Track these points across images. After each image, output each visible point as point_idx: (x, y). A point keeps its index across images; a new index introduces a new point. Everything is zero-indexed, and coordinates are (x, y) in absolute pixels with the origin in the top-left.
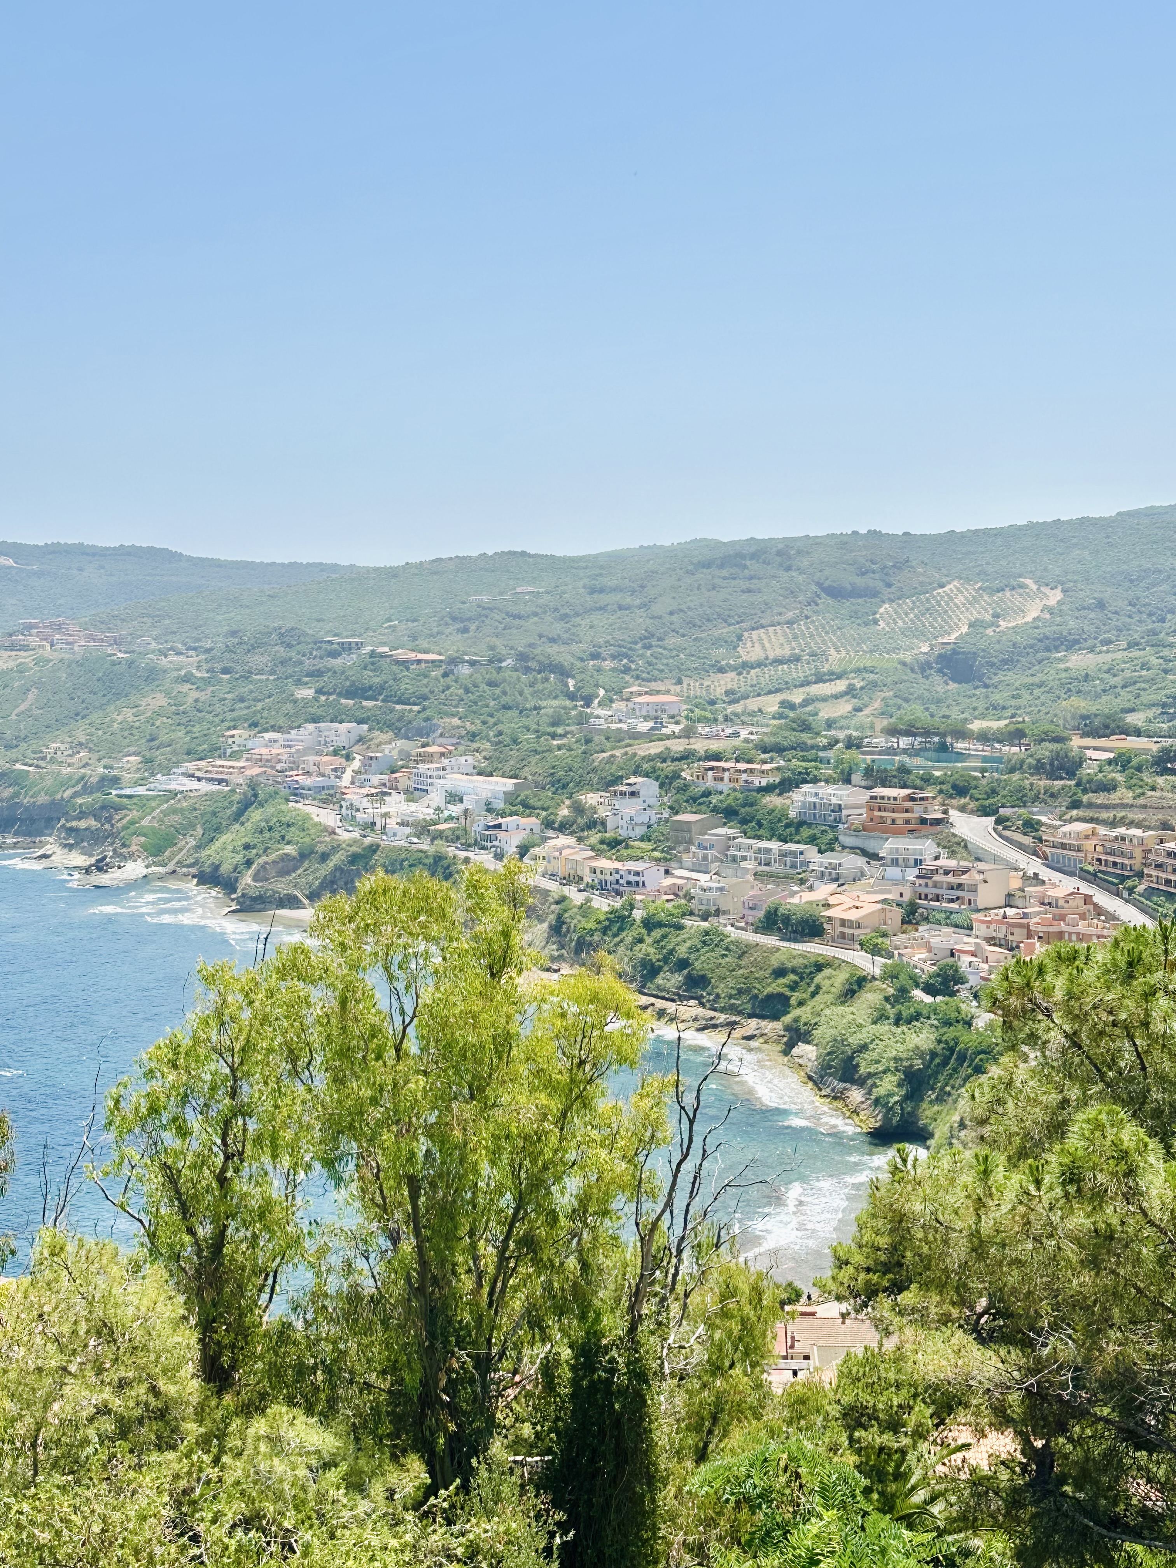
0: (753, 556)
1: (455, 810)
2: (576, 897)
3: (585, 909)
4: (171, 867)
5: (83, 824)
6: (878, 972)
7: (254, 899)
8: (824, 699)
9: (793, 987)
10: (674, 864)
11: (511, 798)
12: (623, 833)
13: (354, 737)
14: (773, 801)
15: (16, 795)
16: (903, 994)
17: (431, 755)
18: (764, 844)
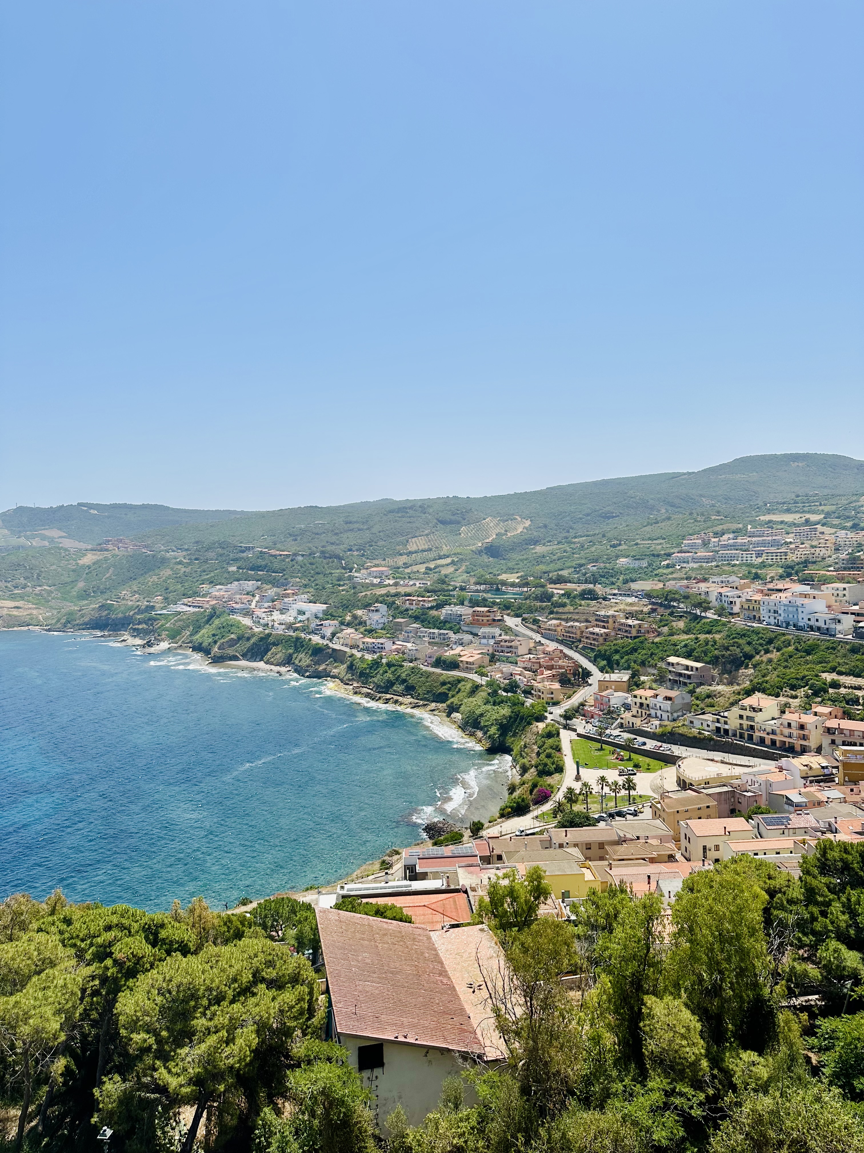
0: (411, 508)
1: (301, 618)
2: (359, 655)
3: (362, 659)
4: (180, 643)
5: (140, 627)
6: (484, 683)
7: (218, 657)
8: (443, 566)
9: (449, 689)
10: (395, 639)
11: (325, 612)
12: (374, 627)
13: (255, 587)
14: (434, 613)
15: (109, 614)
16: (495, 693)
17: (288, 594)
18: (432, 631)
